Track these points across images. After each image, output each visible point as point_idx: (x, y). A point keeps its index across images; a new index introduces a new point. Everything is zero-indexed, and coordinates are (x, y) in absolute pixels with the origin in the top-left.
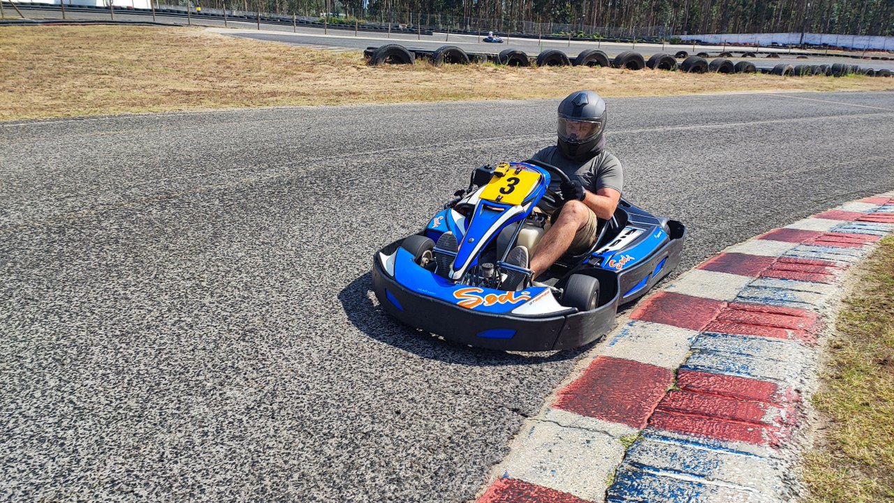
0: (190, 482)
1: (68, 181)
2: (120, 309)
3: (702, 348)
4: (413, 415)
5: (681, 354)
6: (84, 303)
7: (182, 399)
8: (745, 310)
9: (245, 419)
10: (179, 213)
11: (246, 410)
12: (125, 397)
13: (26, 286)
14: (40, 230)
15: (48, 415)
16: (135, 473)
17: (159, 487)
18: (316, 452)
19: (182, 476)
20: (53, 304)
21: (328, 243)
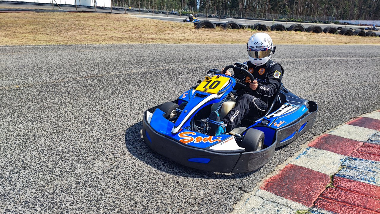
0: (63, 206)
1: (57, 68)
2: (60, 121)
3: (348, 165)
4: (185, 185)
5: (336, 168)
6: (45, 117)
7: (73, 164)
8: (373, 147)
9: (100, 177)
10: (99, 83)
11: (102, 173)
12: (48, 161)
13: (23, 108)
14: (38, 86)
15: (10, 166)
16: (38, 198)
17: (47, 207)
18: (131, 198)
19: (60, 203)
20: (32, 117)
21: (162, 100)
